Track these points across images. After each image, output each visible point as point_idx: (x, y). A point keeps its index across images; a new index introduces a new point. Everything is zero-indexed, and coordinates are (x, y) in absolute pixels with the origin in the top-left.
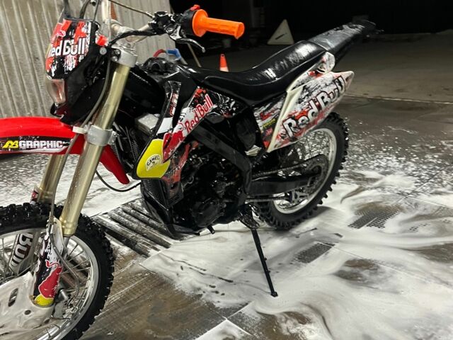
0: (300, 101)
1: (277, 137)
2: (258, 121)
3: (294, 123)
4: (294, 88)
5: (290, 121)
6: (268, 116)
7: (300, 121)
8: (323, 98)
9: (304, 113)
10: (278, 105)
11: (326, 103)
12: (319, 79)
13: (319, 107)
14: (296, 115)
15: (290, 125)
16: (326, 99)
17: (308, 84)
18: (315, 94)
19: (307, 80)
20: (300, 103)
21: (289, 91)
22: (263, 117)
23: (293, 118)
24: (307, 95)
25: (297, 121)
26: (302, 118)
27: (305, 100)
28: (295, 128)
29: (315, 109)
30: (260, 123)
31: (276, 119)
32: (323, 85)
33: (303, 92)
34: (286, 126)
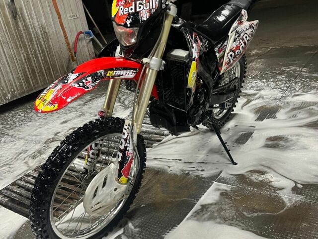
0: (235, 40)
1: (225, 64)
2: (217, 54)
3: (233, 54)
4: (232, 32)
5: (231, 53)
6: (222, 50)
7: (236, 53)
8: (246, 37)
9: (238, 48)
10: (225, 43)
11: (248, 41)
12: (242, 26)
13: (245, 43)
14: (234, 49)
15: (231, 55)
16: (248, 38)
17: (238, 29)
18: (242, 35)
19: (237, 27)
20: (235, 41)
21: (229, 34)
22: (219, 51)
23: (233, 51)
24: (238, 36)
25: (234, 53)
26: (237, 51)
27: (238, 39)
28: (234, 57)
29: (243, 45)
30: (218, 55)
31: (225, 52)
32: (245, 30)
33: (236, 35)
34: (229, 57)
